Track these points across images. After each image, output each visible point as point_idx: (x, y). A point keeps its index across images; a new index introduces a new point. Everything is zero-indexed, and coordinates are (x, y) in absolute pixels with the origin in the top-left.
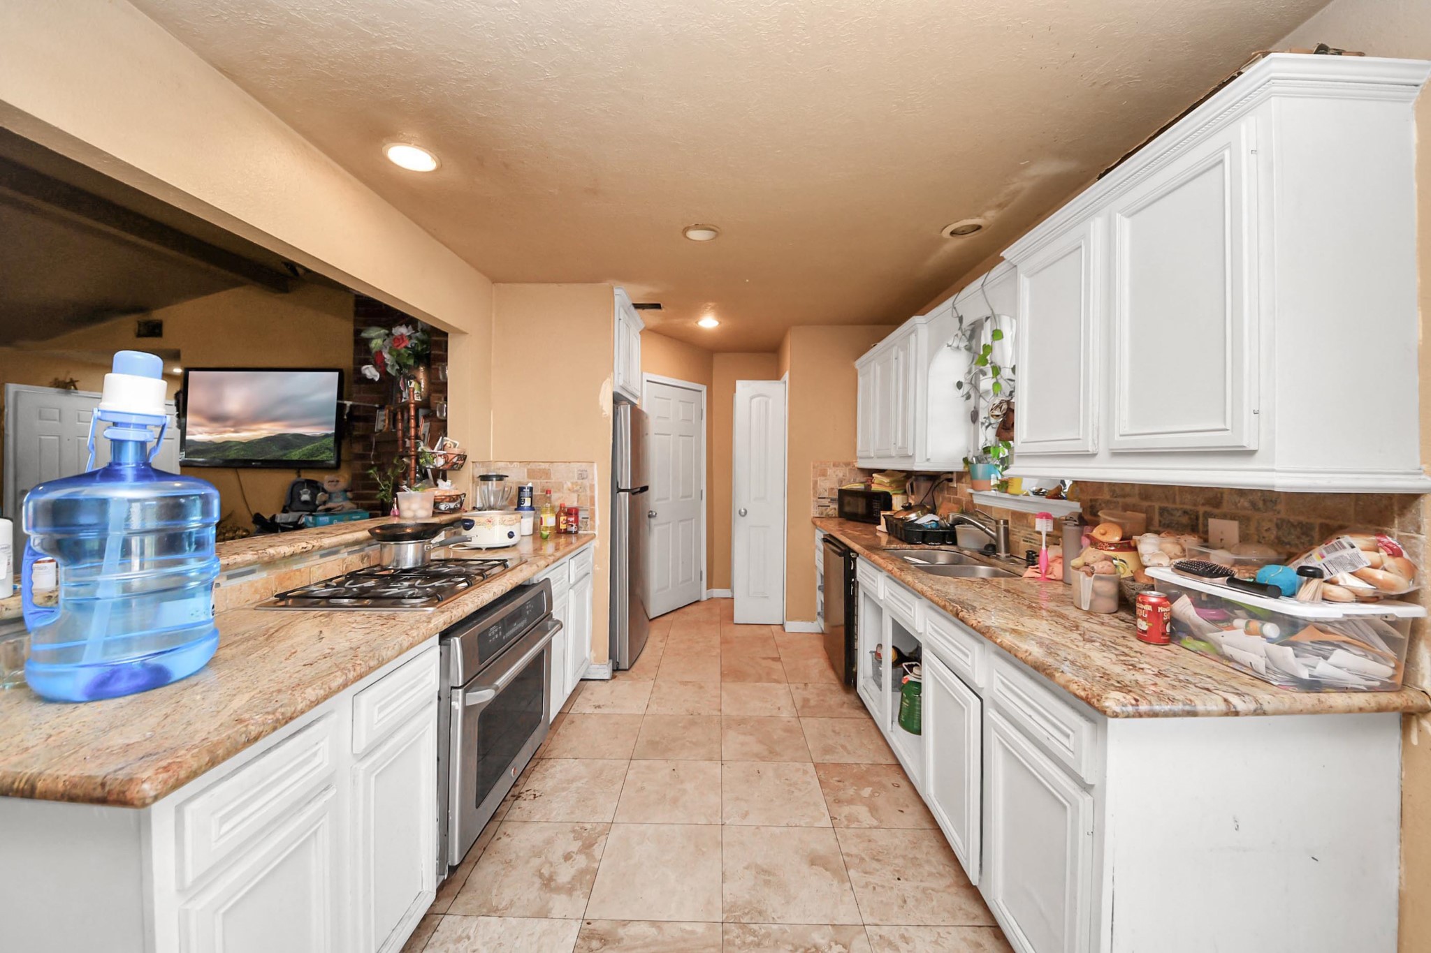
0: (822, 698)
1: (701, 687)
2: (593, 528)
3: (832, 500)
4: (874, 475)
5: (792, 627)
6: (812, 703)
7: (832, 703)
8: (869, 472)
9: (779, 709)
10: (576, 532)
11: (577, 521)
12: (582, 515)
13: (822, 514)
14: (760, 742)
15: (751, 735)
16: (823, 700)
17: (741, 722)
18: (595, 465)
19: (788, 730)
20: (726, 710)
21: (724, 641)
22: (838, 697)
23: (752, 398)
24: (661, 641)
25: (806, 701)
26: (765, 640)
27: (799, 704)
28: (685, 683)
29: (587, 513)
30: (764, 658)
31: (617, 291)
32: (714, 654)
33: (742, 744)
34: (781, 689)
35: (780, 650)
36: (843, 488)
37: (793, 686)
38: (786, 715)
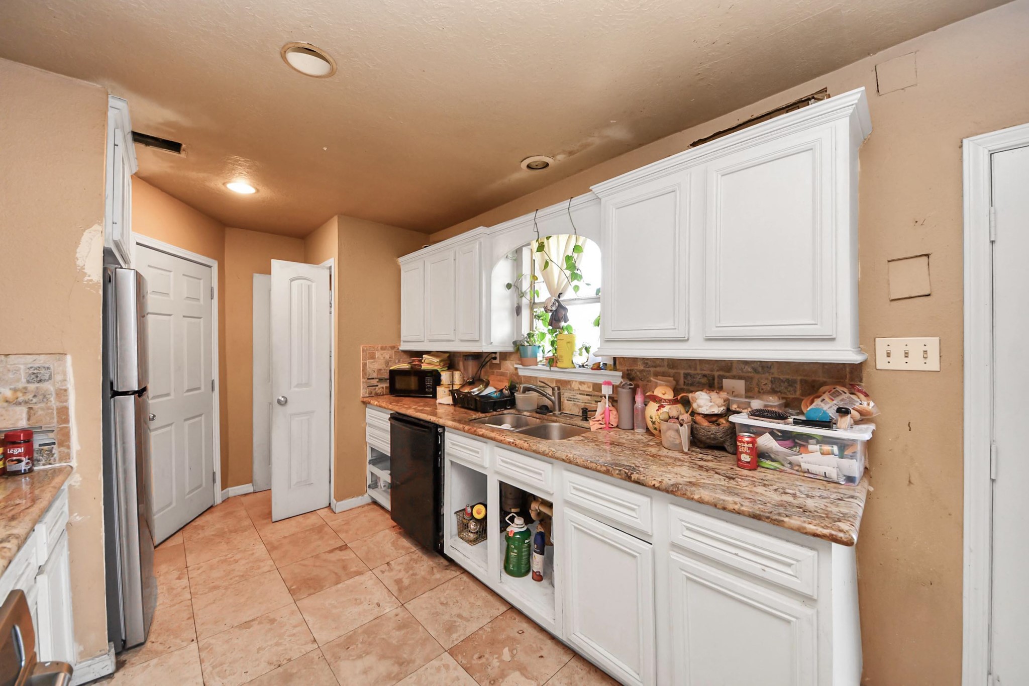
0: (411, 572)
1: (272, 621)
2: (66, 457)
3: (381, 380)
4: (424, 356)
5: (340, 506)
6: (406, 582)
7: (423, 573)
8: (419, 354)
9: (378, 605)
10: (31, 470)
11: (29, 452)
12: (38, 440)
13: (371, 393)
14: (383, 657)
15: (367, 654)
16: (412, 575)
17: (348, 642)
18: (69, 358)
19: (402, 626)
20: (323, 636)
21: (271, 548)
22: (425, 564)
23: (292, 280)
24: (179, 578)
25: (398, 582)
26: (319, 530)
27: (394, 589)
28: (247, 625)
29: (51, 435)
30: (331, 551)
31: (112, 102)
32: (266, 569)
33: (365, 672)
34: (367, 580)
35: (342, 536)
36: (391, 368)
37: (376, 571)
38: (389, 608)
